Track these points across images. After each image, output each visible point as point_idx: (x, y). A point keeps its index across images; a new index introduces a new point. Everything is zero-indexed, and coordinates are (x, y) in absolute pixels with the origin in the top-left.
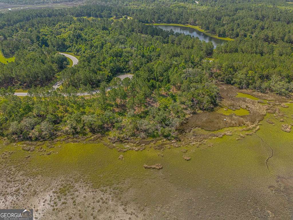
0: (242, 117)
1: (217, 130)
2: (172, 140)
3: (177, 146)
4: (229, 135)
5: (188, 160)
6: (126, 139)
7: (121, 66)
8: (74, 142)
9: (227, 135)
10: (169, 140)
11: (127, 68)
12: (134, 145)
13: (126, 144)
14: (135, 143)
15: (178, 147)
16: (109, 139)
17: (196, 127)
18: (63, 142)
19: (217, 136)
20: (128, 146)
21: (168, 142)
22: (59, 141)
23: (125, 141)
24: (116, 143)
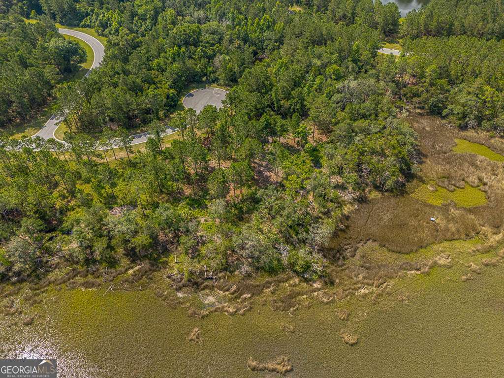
0: (470, 211)
1: (416, 251)
2: (314, 282)
3: (325, 300)
4: (444, 266)
5: (352, 345)
6: (207, 279)
7: (198, 69)
8: (87, 285)
9: (440, 266)
10: (307, 280)
11: (210, 73)
12: (225, 296)
13: (207, 291)
14: (228, 290)
15: (327, 303)
16: (169, 277)
17: (368, 240)
18: (63, 286)
19: (417, 270)
20: (211, 299)
21: (305, 285)
22: (54, 282)
23: (206, 283)
24: (184, 289)
